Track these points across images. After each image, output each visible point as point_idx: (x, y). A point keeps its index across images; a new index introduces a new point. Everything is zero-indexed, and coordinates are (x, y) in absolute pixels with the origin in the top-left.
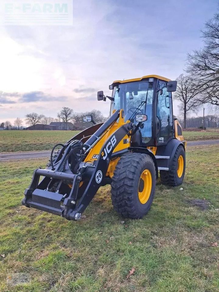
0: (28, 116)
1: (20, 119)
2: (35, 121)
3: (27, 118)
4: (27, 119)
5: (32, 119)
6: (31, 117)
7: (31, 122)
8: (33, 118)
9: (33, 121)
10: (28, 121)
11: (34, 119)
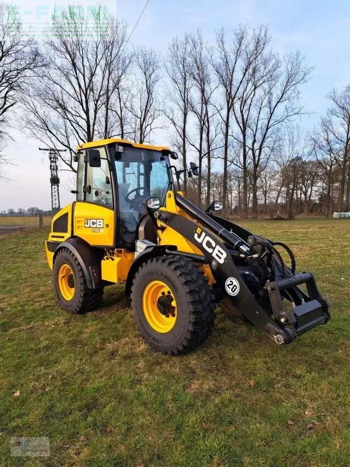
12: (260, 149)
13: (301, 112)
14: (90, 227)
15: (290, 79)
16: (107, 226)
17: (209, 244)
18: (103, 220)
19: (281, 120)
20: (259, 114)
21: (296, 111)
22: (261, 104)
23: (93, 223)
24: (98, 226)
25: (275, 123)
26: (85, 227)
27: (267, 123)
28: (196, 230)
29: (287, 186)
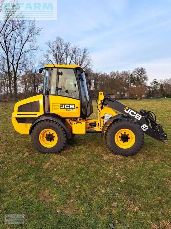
12: (17, 64)
13: (37, 49)
14: (65, 108)
15: (31, 31)
16: (77, 107)
17: (132, 113)
18: (74, 105)
19: (28, 51)
20: (15, 45)
21: (35, 48)
22: (16, 40)
23: (67, 106)
24: (70, 108)
25: (25, 52)
26: (61, 108)
27: (20, 51)
28: (125, 108)
29: (26, 84)
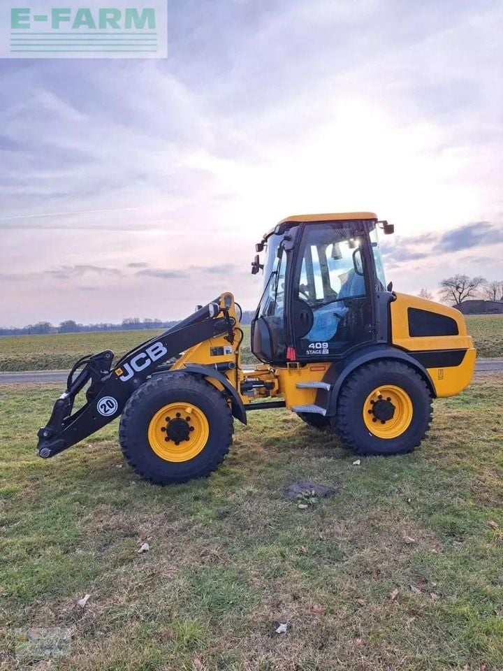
0: (446, 283)
1: (428, 292)
2: (461, 293)
3: (442, 289)
4: (442, 291)
5: (454, 289)
6: (453, 285)
7: (453, 297)
8: (458, 288)
9: (457, 294)
10: (445, 294)
11: (460, 290)
